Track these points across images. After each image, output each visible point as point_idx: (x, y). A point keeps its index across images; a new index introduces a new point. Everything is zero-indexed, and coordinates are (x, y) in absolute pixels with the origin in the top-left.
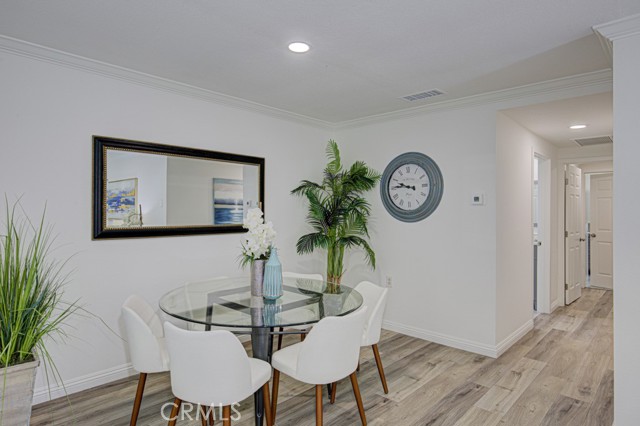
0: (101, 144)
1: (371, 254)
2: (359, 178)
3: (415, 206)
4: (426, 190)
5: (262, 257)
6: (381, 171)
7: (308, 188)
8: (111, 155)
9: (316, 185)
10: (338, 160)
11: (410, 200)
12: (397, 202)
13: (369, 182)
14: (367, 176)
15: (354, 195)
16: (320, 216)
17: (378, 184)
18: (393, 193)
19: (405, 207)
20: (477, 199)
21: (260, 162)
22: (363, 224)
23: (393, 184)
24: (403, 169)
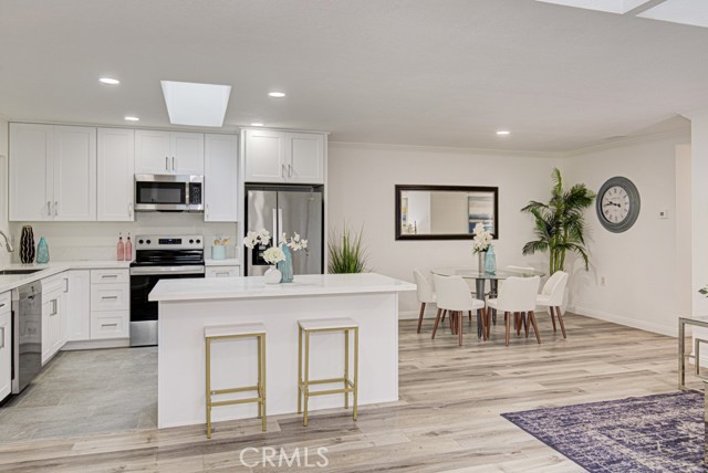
0: (399, 189)
1: (585, 257)
2: (579, 197)
3: (620, 220)
4: (627, 207)
5: (484, 250)
6: (596, 191)
7: (534, 208)
8: (404, 194)
9: (541, 205)
10: (560, 184)
11: (617, 215)
12: (607, 216)
13: (587, 201)
14: (586, 196)
15: (573, 211)
16: (544, 227)
17: (594, 202)
18: (604, 209)
19: (613, 221)
20: (662, 214)
21: (495, 190)
22: (580, 234)
23: (605, 202)
24: (611, 190)
